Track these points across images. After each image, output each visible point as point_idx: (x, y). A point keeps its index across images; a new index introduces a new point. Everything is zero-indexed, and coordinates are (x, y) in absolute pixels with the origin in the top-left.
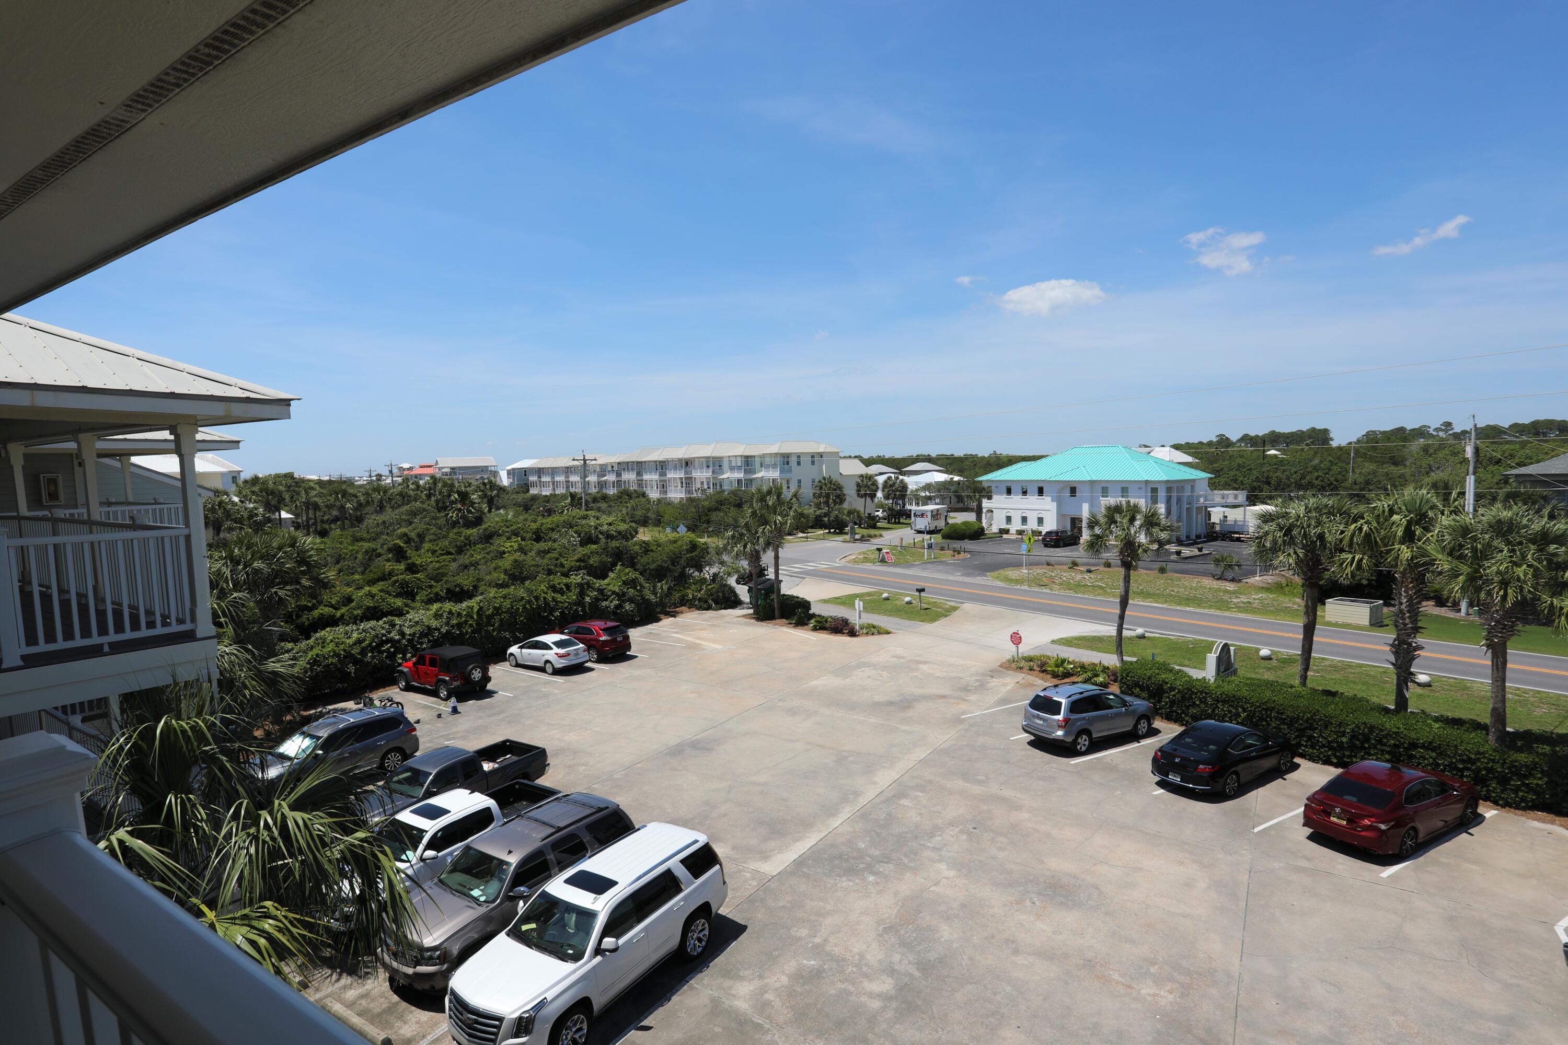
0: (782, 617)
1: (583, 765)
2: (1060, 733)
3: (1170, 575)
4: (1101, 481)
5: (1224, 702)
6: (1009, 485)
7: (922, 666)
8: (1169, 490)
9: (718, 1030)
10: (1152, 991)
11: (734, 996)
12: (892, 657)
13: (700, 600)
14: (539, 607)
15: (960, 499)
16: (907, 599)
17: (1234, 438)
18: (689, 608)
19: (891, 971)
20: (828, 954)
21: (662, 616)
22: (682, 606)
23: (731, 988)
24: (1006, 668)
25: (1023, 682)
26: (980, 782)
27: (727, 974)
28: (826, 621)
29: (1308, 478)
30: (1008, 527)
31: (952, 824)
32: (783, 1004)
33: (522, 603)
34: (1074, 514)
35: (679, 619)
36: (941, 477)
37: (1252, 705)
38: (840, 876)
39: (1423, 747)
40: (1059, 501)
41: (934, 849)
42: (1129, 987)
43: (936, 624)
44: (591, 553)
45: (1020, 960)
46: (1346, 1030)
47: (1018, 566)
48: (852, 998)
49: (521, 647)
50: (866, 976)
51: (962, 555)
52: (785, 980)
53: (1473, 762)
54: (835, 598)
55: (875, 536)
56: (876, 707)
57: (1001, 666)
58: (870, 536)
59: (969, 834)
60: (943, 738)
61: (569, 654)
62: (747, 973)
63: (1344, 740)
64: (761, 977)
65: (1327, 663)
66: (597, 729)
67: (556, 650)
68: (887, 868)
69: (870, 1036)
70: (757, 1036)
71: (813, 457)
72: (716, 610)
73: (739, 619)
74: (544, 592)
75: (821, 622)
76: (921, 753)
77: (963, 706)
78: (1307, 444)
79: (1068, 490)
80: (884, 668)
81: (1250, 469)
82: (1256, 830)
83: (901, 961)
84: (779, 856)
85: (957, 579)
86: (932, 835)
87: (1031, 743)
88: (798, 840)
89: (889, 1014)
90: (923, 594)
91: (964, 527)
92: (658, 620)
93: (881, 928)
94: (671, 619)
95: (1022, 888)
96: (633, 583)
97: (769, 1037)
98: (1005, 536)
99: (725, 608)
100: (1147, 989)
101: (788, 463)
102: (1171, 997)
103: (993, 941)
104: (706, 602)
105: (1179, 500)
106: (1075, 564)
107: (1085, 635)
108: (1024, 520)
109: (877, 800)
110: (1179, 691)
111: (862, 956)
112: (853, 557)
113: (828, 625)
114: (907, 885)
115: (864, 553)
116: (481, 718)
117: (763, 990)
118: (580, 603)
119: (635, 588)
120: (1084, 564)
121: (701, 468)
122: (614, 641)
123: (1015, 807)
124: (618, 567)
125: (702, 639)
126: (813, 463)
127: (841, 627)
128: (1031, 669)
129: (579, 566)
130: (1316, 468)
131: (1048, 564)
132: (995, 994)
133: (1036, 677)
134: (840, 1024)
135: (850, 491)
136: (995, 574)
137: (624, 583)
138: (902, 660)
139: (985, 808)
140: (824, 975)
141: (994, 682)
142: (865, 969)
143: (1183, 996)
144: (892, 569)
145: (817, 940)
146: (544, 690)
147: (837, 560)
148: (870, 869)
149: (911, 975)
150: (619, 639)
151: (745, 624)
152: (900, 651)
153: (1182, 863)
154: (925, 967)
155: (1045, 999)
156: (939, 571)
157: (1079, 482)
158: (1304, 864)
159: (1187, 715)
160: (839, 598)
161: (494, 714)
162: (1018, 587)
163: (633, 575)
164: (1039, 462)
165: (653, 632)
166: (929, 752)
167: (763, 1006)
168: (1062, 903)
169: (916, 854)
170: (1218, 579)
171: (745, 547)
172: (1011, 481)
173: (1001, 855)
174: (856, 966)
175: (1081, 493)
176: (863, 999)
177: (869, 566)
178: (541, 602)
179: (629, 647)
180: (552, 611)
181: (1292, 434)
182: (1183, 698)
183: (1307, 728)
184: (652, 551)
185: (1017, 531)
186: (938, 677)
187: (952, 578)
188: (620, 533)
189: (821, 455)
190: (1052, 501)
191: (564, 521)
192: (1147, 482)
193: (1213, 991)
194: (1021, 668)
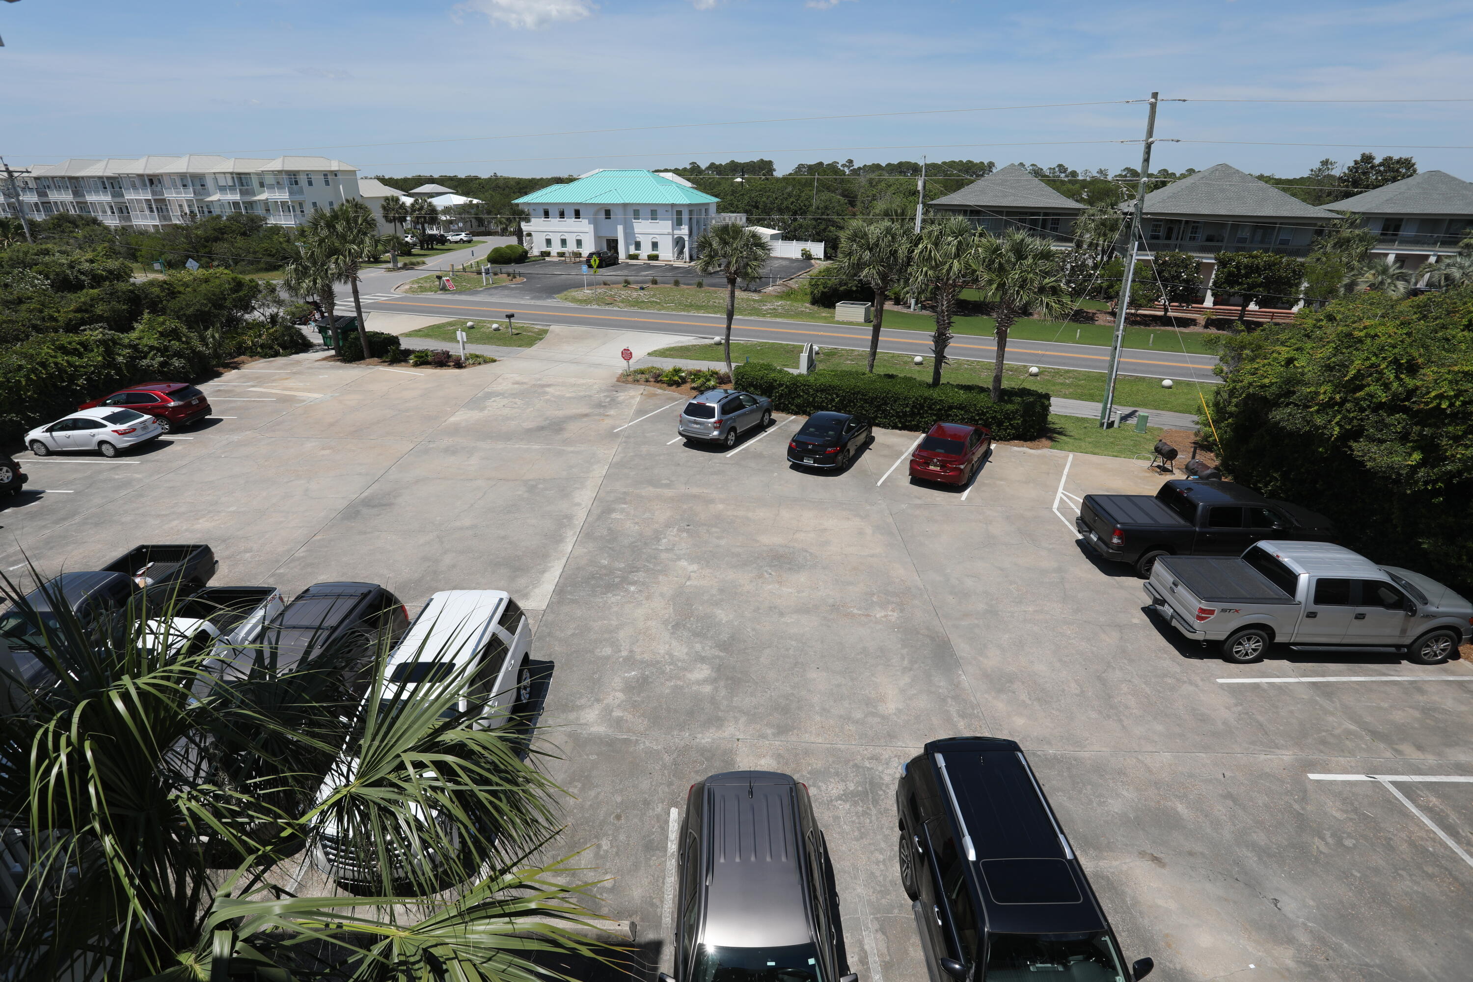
0: (372, 356)
1: (246, 551)
2: (716, 433)
3: (705, 288)
4: (632, 204)
5: (822, 391)
6: (546, 207)
7: (547, 389)
8: (691, 212)
9: (593, 757)
10: (883, 614)
11: (586, 724)
12: (514, 384)
13: (262, 346)
14: (51, 376)
15: (480, 221)
16: (495, 326)
17: (703, 166)
18: (251, 357)
19: (703, 659)
20: (642, 662)
21: (221, 370)
22: (240, 355)
23: (578, 719)
24: (623, 382)
25: (645, 393)
26: (668, 486)
27: (566, 707)
28: (427, 355)
29: (785, 203)
30: (548, 249)
31: (668, 525)
32: (634, 715)
33: (23, 372)
34: (611, 236)
35: (245, 370)
36: (459, 200)
37: (844, 390)
38: (605, 594)
39: (956, 408)
40: (595, 222)
41: (667, 550)
42: (868, 615)
43: (535, 347)
44: (92, 300)
45: (787, 619)
46: (994, 602)
47: (579, 287)
48: (686, 690)
49: (50, 430)
50: (685, 669)
51: (518, 279)
52: (620, 696)
53: (983, 414)
54: (416, 331)
55: (418, 263)
56: (531, 434)
57: (618, 381)
58: (413, 264)
59: (688, 531)
60: (610, 453)
61: (134, 430)
62: (583, 701)
63: (908, 409)
64: (598, 700)
65: (856, 353)
66: (232, 509)
67: (111, 427)
68: (640, 576)
69: (720, 714)
70: (631, 749)
71: (325, 175)
72: (285, 356)
73: (318, 363)
74: (51, 356)
75: (422, 357)
76: (600, 471)
77: (608, 422)
78: (764, 175)
79: (603, 213)
80: (514, 395)
81: (743, 195)
82: (879, 484)
83: (703, 648)
84: (537, 591)
85: (528, 302)
86: (658, 540)
87: (685, 445)
88: (544, 572)
89: (723, 692)
90: (513, 320)
91: (508, 251)
92: (219, 375)
93: (669, 627)
94: (234, 371)
95: (755, 565)
96: (174, 334)
97: (642, 746)
98: (547, 259)
99: (297, 353)
100: (879, 614)
101: (296, 183)
102: (895, 614)
103: (761, 611)
104: (271, 348)
105: (698, 222)
106: (627, 282)
107: (673, 346)
108: (564, 242)
109: (590, 519)
110: (787, 387)
111: (671, 656)
112: (407, 287)
113: (430, 359)
114: (665, 586)
115: (417, 282)
116: (44, 527)
117: (608, 710)
118: (110, 363)
119: (179, 340)
120: (637, 282)
121: (175, 187)
122: (188, 405)
123: (709, 501)
124: (146, 316)
125: (290, 389)
126: (327, 183)
127: (442, 361)
128: (647, 381)
129: (82, 318)
130: (790, 195)
131: (605, 284)
132: (787, 650)
133: (654, 387)
134: (691, 713)
135: (377, 214)
136: (562, 295)
137: (162, 334)
138: (525, 386)
139: (685, 507)
140: (650, 680)
141: (622, 396)
142: (680, 664)
143: (902, 611)
144: (457, 297)
145: (624, 653)
146: (117, 477)
147: (392, 291)
148: (624, 580)
149: (718, 657)
150: (194, 403)
151: (332, 368)
152: (518, 378)
153: (848, 519)
154: (724, 646)
155: (822, 642)
156: (507, 296)
157: (613, 204)
158: (918, 502)
159: (792, 405)
160: (420, 330)
161: (64, 519)
162: (589, 306)
163: (172, 324)
164: (572, 185)
165: (222, 388)
166: (607, 467)
167: (618, 723)
168: (790, 569)
169: (655, 558)
170: (744, 290)
171: (315, 283)
172: (547, 203)
173: (723, 542)
174: (671, 664)
175: (616, 215)
176: (695, 688)
177: (430, 295)
178: (52, 368)
179: (208, 410)
180: (72, 379)
181: (747, 164)
182: (790, 391)
183: (882, 404)
184: (180, 292)
185: (558, 253)
186: (570, 398)
187: (522, 302)
188: (110, 272)
189: (335, 173)
190: (589, 223)
191: (11, 259)
192: (673, 205)
193: (916, 602)
194: (638, 381)
